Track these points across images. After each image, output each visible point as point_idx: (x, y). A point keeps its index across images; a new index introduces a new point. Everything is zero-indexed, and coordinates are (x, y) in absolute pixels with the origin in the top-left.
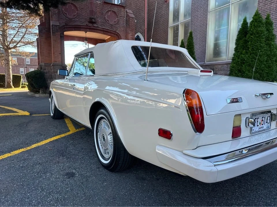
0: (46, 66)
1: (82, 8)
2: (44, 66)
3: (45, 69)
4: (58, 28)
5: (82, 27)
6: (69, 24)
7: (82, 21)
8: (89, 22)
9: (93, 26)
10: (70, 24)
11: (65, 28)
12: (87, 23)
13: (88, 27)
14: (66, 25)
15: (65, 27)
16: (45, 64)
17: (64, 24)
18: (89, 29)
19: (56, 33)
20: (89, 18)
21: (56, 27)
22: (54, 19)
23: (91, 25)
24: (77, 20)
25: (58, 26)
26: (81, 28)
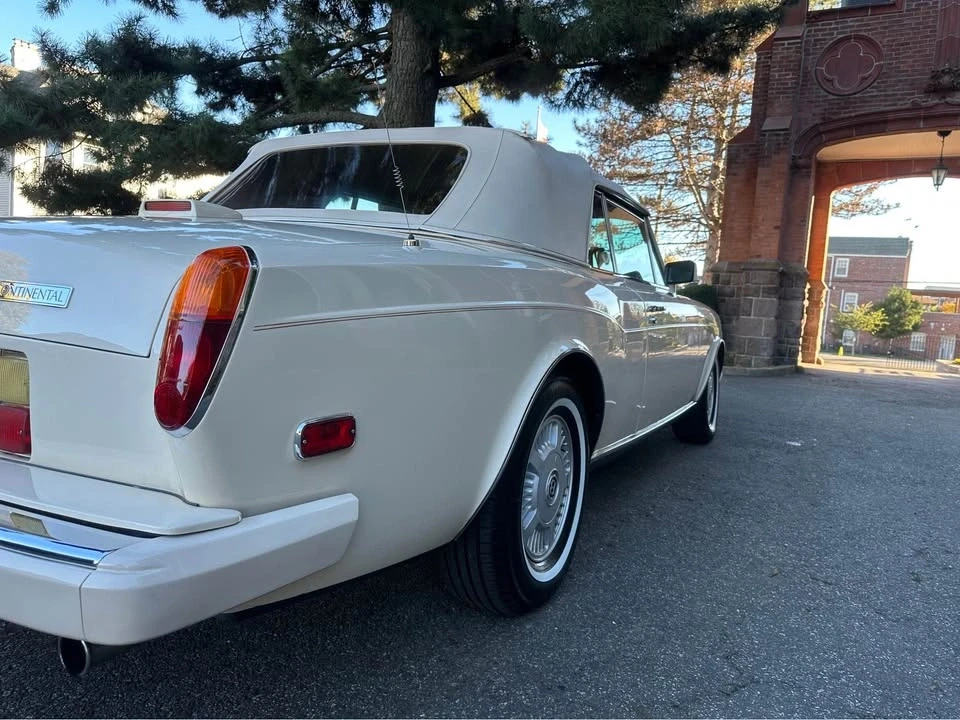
0: (731, 272)
1: (902, 45)
2: (727, 272)
3: (728, 283)
4: (781, 138)
5: (891, 116)
6: (835, 117)
7: (896, 95)
8: (926, 92)
9: (947, 103)
10: (842, 116)
11: (820, 134)
12: (919, 98)
13: (922, 113)
14: (826, 121)
15: (821, 129)
16: (730, 264)
17: (817, 122)
18: (925, 118)
19: (775, 157)
20: (927, 74)
21: (777, 135)
22: (779, 111)
23: (936, 101)
24: (875, 94)
25: (782, 132)
26: (886, 122)
